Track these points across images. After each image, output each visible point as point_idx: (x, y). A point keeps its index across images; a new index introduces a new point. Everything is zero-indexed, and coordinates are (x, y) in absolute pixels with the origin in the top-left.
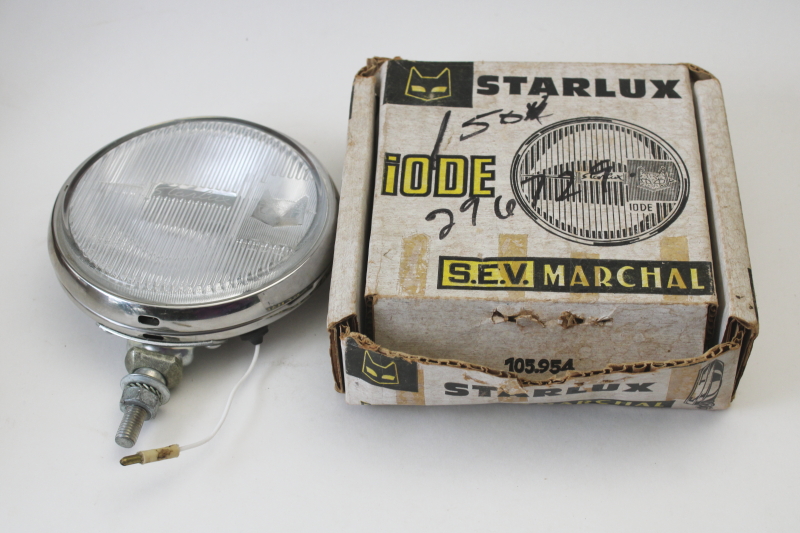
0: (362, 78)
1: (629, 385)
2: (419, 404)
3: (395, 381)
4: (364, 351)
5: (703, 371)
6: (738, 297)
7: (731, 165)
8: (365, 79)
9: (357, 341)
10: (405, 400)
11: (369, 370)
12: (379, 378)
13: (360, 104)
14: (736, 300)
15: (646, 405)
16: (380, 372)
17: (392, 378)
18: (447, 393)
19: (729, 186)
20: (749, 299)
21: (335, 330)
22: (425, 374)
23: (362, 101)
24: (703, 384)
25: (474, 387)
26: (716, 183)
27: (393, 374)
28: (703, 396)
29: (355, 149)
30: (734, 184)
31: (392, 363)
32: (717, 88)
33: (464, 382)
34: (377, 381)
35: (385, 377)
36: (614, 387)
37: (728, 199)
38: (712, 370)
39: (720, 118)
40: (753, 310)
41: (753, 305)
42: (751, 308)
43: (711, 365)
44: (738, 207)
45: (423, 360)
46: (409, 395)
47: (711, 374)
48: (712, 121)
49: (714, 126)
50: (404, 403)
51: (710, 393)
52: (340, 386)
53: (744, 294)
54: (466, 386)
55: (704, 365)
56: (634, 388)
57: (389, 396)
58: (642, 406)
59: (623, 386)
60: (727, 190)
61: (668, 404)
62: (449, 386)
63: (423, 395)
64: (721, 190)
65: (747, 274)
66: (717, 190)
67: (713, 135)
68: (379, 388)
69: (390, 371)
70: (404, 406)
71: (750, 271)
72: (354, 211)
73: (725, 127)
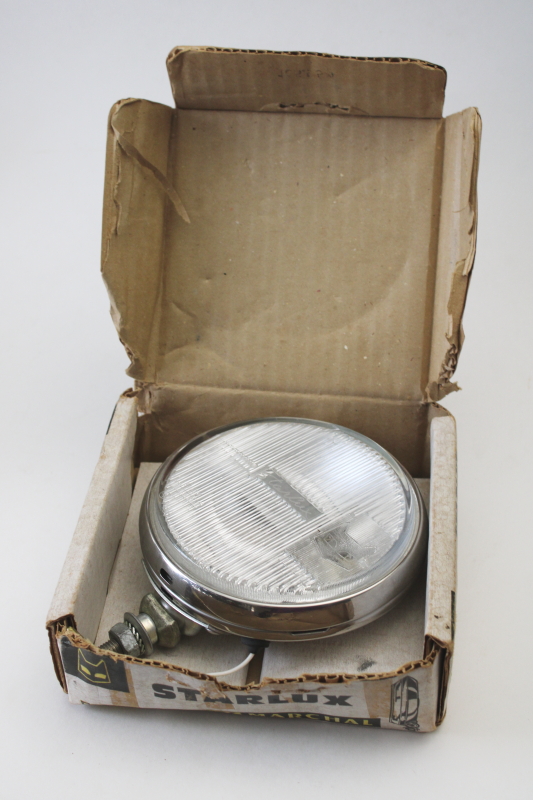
0: (125, 398)
1: (327, 697)
2: (133, 706)
3: (107, 680)
4: (77, 649)
5: (396, 687)
6: (437, 617)
7: (452, 495)
8: (129, 399)
9: (70, 639)
10: (119, 701)
11: (84, 669)
12: (92, 677)
13: (119, 422)
14: (434, 619)
15: (354, 722)
16: (93, 671)
17: (103, 676)
18: (156, 695)
19: (446, 514)
20: (447, 620)
21: (53, 628)
22: (132, 674)
23: (121, 419)
24: (399, 701)
25: (180, 690)
26: (434, 510)
27: (104, 673)
28: (404, 714)
29: (105, 462)
30: (453, 513)
31: (102, 661)
32: (452, 425)
33: (168, 683)
34: (91, 680)
35: (98, 675)
36: (313, 699)
37: (443, 526)
38: (405, 687)
39: (450, 451)
40: (450, 631)
41: (450, 625)
42: (448, 627)
43: (403, 681)
44: (452, 533)
45: (129, 659)
46: (121, 695)
47: (405, 692)
48: (441, 454)
49: (443, 459)
50: (119, 704)
51: (410, 711)
52: (63, 684)
53: (443, 614)
54: (171, 688)
55: (395, 680)
56: (333, 700)
57: (104, 696)
58: (350, 724)
59: (322, 699)
60: (444, 517)
61: (375, 723)
62: (157, 687)
63: (134, 695)
64: (438, 517)
65: (450, 596)
66: (435, 517)
67: (440, 466)
68: (94, 687)
69: (101, 670)
70: (119, 707)
71: (453, 594)
72: (92, 518)
73: (453, 460)
